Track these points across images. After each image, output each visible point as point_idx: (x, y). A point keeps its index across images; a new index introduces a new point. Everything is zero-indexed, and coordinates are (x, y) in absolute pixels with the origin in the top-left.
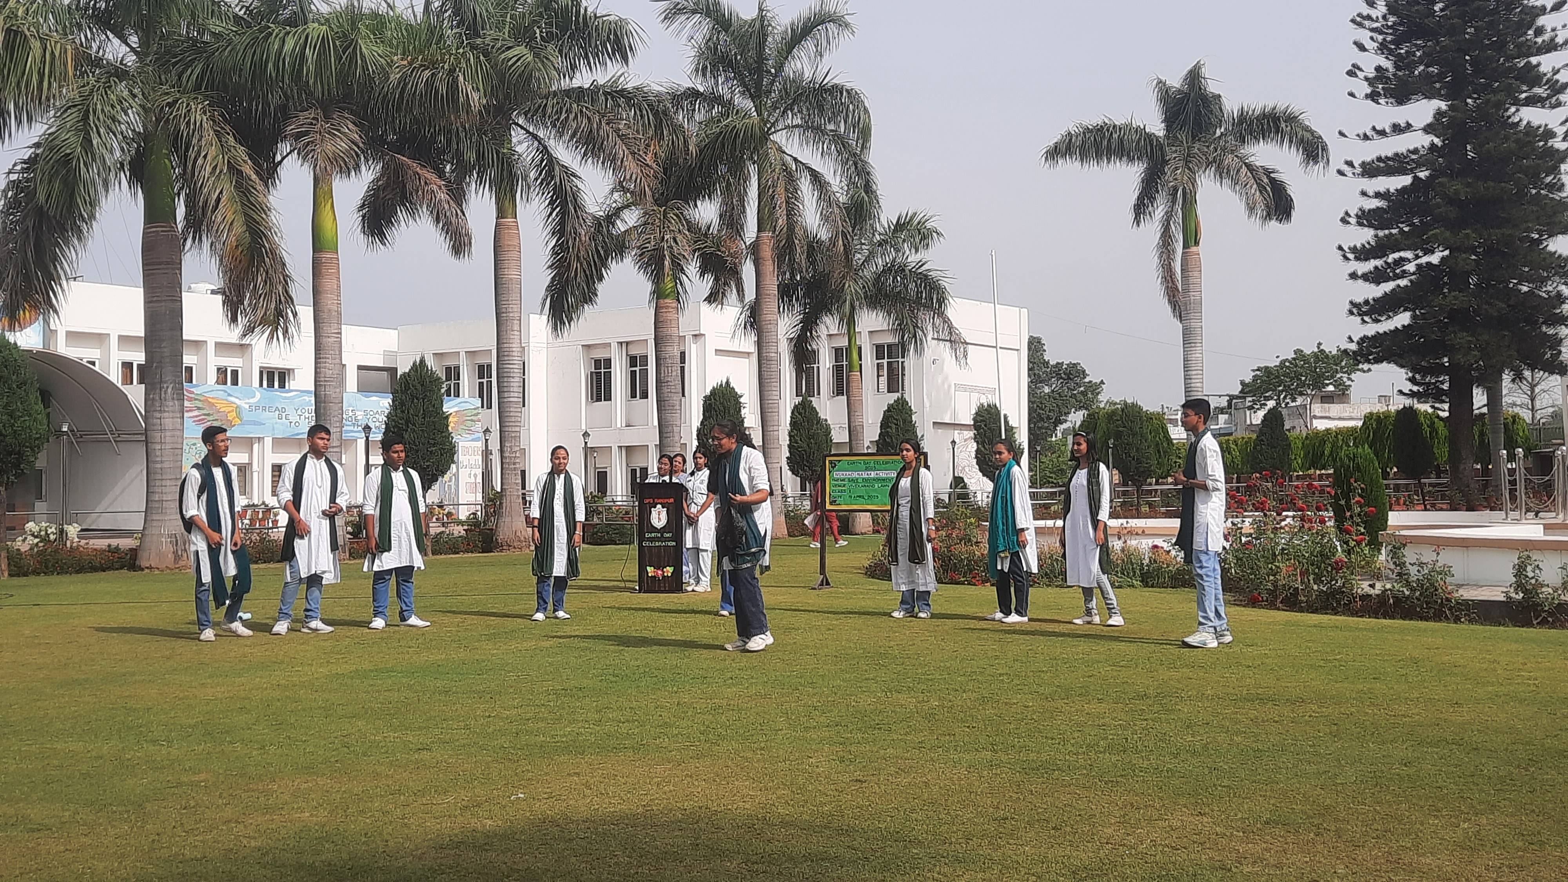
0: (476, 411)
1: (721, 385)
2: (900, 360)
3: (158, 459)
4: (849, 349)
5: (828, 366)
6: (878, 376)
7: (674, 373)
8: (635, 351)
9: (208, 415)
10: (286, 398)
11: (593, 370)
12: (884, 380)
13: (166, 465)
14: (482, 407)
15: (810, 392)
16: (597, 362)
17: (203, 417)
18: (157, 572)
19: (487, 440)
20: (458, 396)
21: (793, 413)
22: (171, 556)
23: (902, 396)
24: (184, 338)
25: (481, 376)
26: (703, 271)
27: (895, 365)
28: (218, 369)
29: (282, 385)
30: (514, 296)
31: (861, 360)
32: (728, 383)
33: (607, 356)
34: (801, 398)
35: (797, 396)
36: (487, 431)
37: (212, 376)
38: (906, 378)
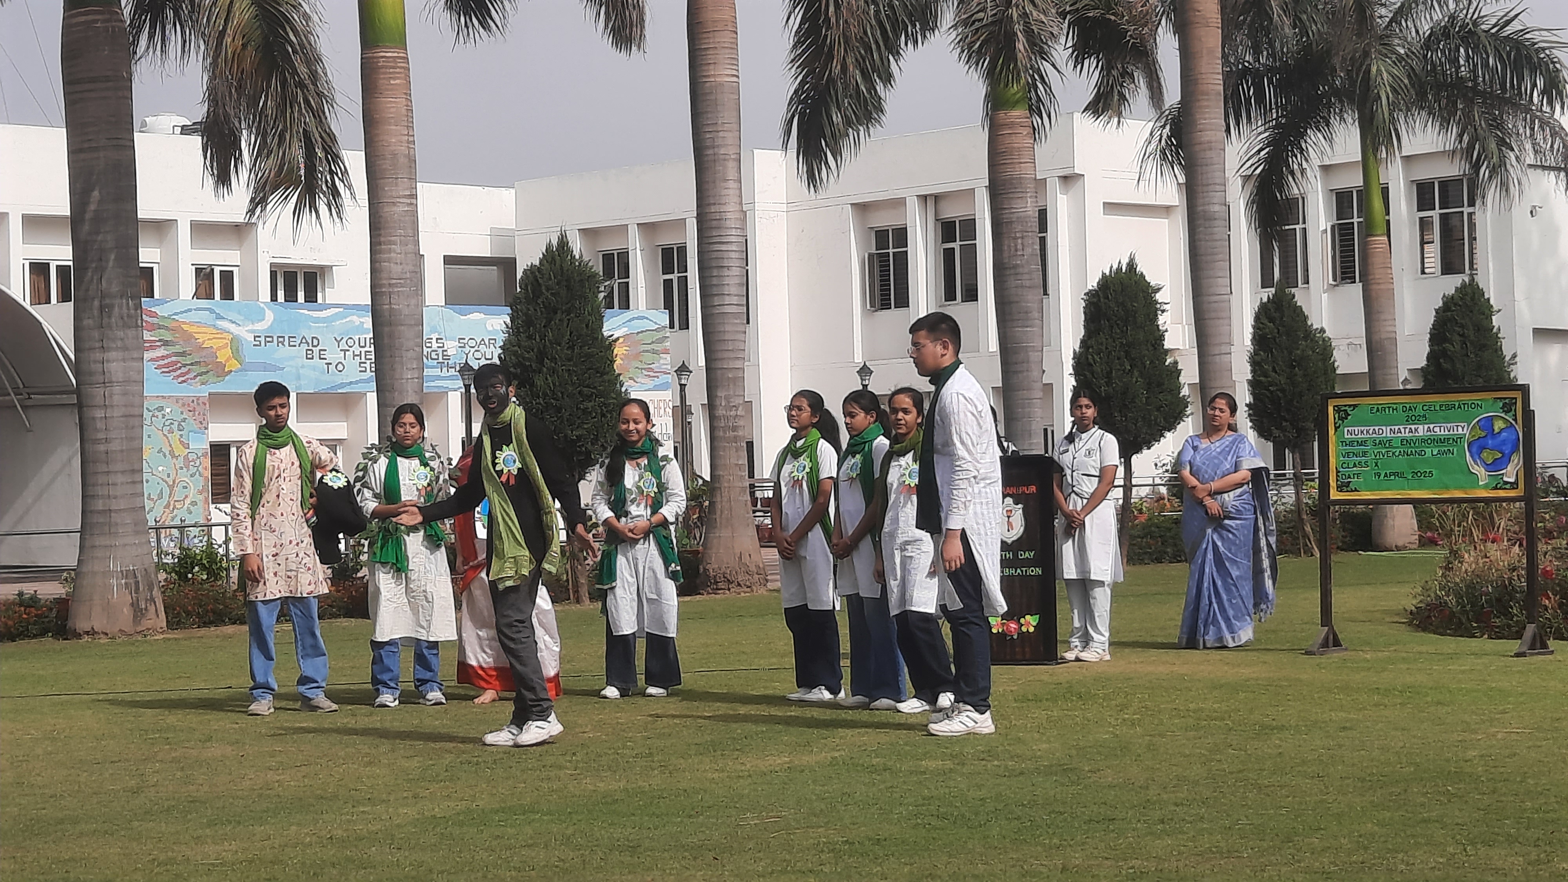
0: (660, 335)
1: (1119, 269)
2: (1466, 210)
3: (101, 436)
4: (1364, 193)
5: (1322, 228)
6: (1423, 243)
7: (1028, 251)
8: (952, 212)
9: (183, 354)
10: (317, 320)
11: (874, 251)
12: (1433, 252)
13: (115, 446)
14: (672, 326)
15: (1289, 278)
16: (881, 236)
17: (174, 359)
18: (104, 640)
19: (683, 387)
20: (628, 307)
21: (1257, 318)
22: (127, 611)
23: (1472, 280)
24: (139, 216)
25: (667, 268)
26: (1081, 53)
27: (1454, 221)
28: (199, 271)
29: (311, 297)
30: (725, 116)
31: (1388, 214)
32: (1131, 265)
33: (897, 222)
34: (1273, 290)
35: (1263, 286)
36: (683, 370)
37: (188, 284)
38: (1479, 244)
